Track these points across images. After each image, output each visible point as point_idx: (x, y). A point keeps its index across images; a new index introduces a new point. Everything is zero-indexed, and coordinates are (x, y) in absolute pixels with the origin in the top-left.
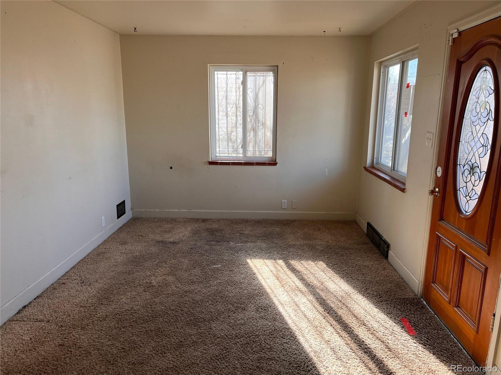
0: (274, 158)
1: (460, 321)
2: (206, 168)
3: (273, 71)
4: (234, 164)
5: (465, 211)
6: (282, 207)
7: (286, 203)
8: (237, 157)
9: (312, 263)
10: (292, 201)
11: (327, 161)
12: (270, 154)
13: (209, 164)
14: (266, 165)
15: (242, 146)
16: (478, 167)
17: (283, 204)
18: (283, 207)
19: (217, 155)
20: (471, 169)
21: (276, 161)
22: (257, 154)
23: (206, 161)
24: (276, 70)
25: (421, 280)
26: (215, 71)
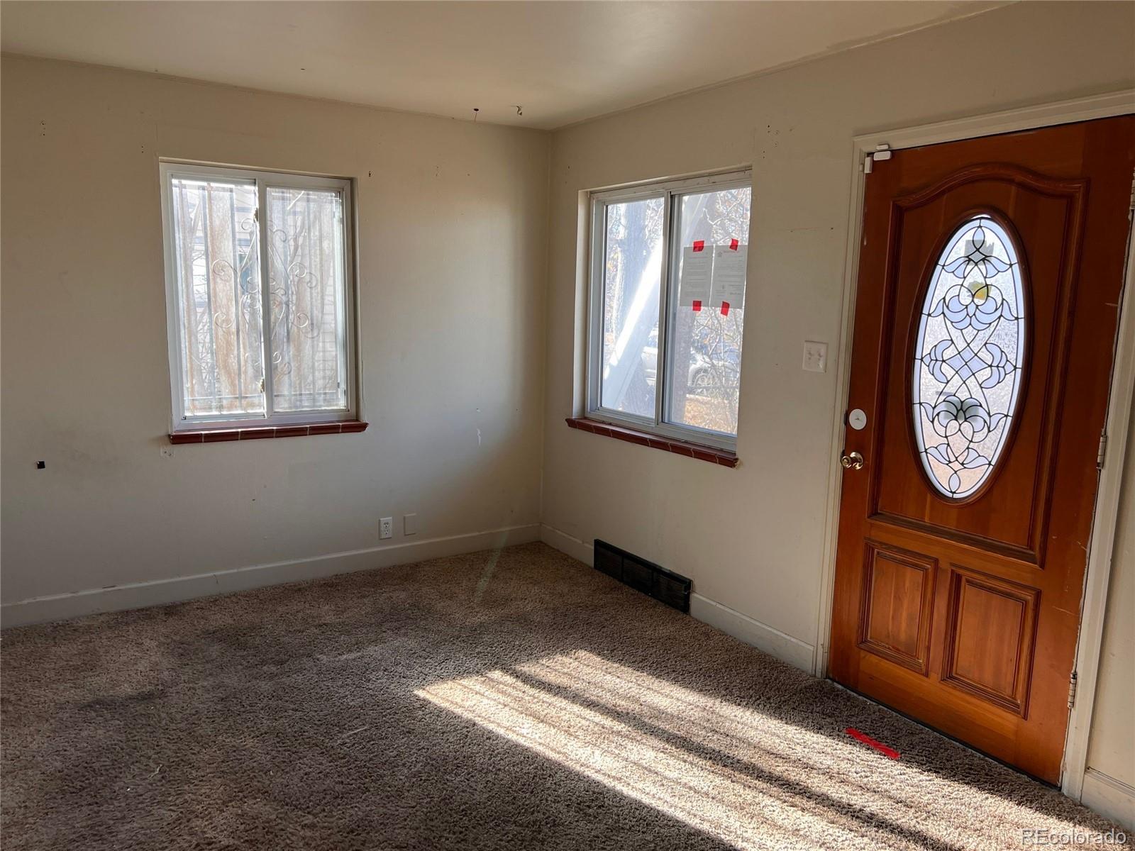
0: (353, 411)
1: (968, 706)
2: (162, 454)
3: (339, 192)
4: (247, 436)
5: (951, 492)
6: (380, 535)
7: (391, 522)
8: (247, 415)
9: (567, 660)
10: (404, 518)
11: (478, 411)
12: (341, 403)
13: (173, 444)
14: (338, 433)
15: (263, 386)
16: (981, 406)
17: (383, 526)
18: (383, 537)
19: (188, 414)
20: (958, 411)
21: (357, 420)
22: (306, 406)
23: (163, 433)
24: (348, 188)
25: (821, 642)
26: (173, 176)
